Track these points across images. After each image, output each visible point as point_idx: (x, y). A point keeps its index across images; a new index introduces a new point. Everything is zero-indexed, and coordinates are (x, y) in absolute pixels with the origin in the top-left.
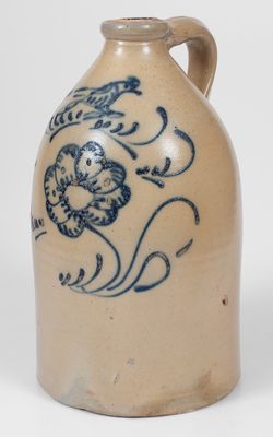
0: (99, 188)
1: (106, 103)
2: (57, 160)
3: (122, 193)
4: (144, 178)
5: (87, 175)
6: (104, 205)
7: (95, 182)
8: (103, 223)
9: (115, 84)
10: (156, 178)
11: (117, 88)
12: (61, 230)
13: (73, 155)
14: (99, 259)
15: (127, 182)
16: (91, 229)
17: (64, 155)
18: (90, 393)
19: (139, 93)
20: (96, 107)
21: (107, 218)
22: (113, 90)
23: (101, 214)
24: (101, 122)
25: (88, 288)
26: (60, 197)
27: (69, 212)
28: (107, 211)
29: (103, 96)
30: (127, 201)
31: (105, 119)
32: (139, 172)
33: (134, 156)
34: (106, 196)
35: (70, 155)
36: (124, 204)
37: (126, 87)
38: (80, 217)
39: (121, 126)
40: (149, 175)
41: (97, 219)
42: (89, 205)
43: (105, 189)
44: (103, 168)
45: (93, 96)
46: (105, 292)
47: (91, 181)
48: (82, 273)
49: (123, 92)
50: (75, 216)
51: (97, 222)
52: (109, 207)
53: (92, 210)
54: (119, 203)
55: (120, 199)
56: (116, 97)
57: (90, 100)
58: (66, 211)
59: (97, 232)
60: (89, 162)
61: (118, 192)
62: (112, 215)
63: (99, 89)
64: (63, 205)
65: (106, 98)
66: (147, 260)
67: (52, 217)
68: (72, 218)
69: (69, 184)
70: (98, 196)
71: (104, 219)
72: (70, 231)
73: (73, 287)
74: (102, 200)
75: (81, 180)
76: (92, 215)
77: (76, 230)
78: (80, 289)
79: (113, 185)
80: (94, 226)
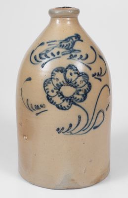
0: (78, 85)
1: (70, 47)
2: (52, 75)
3: (88, 86)
4: (95, 78)
5: (71, 80)
6: (81, 93)
7: (76, 83)
8: (81, 101)
9: (70, 38)
10: (99, 77)
11: (72, 40)
12: (58, 108)
13: (62, 72)
14: (80, 117)
15: (90, 81)
16: (76, 104)
17: (56, 72)
18: (73, 180)
19: (82, 41)
20: (67, 49)
21: (83, 98)
22: (71, 40)
23: (80, 97)
24: (72, 55)
25: (73, 132)
26: (57, 92)
27: (64, 99)
28: (83, 95)
29: (68, 43)
30: (90, 89)
31: (74, 54)
32: (94, 75)
33: (90, 69)
34: (82, 89)
35: (60, 72)
36: (89, 91)
37: (76, 38)
38: (70, 100)
39: (81, 56)
40: (96, 76)
41: (78, 99)
42: (74, 94)
43: (81, 85)
44: (79, 76)
45: (62, 44)
46: (82, 132)
47: (74, 82)
48: (71, 125)
49: (76, 41)
50: (67, 100)
51: (78, 101)
52: (83, 93)
53: (75, 96)
54: (87, 91)
55: (87, 89)
56: (74, 43)
57: (62, 46)
58: (61, 98)
59: (79, 106)
60: (71, 74)
61: (86, 86)
62: (85, 96)
63: (64, 41)
64: (59, 96)
65: (69, 44)
66: (98, 114)
67: (52, 103)
68: (65, 101)
69: (62, 85)
70: (78, 89)
71: (81, 99)
72: (64, 107)
73: (66, 133)
74: (80, 90)
75: (69, 83)
76: (76, 98)
77: (67, 106)
78: (69, 133)
79: (84, 83)
80: (77, 103)
